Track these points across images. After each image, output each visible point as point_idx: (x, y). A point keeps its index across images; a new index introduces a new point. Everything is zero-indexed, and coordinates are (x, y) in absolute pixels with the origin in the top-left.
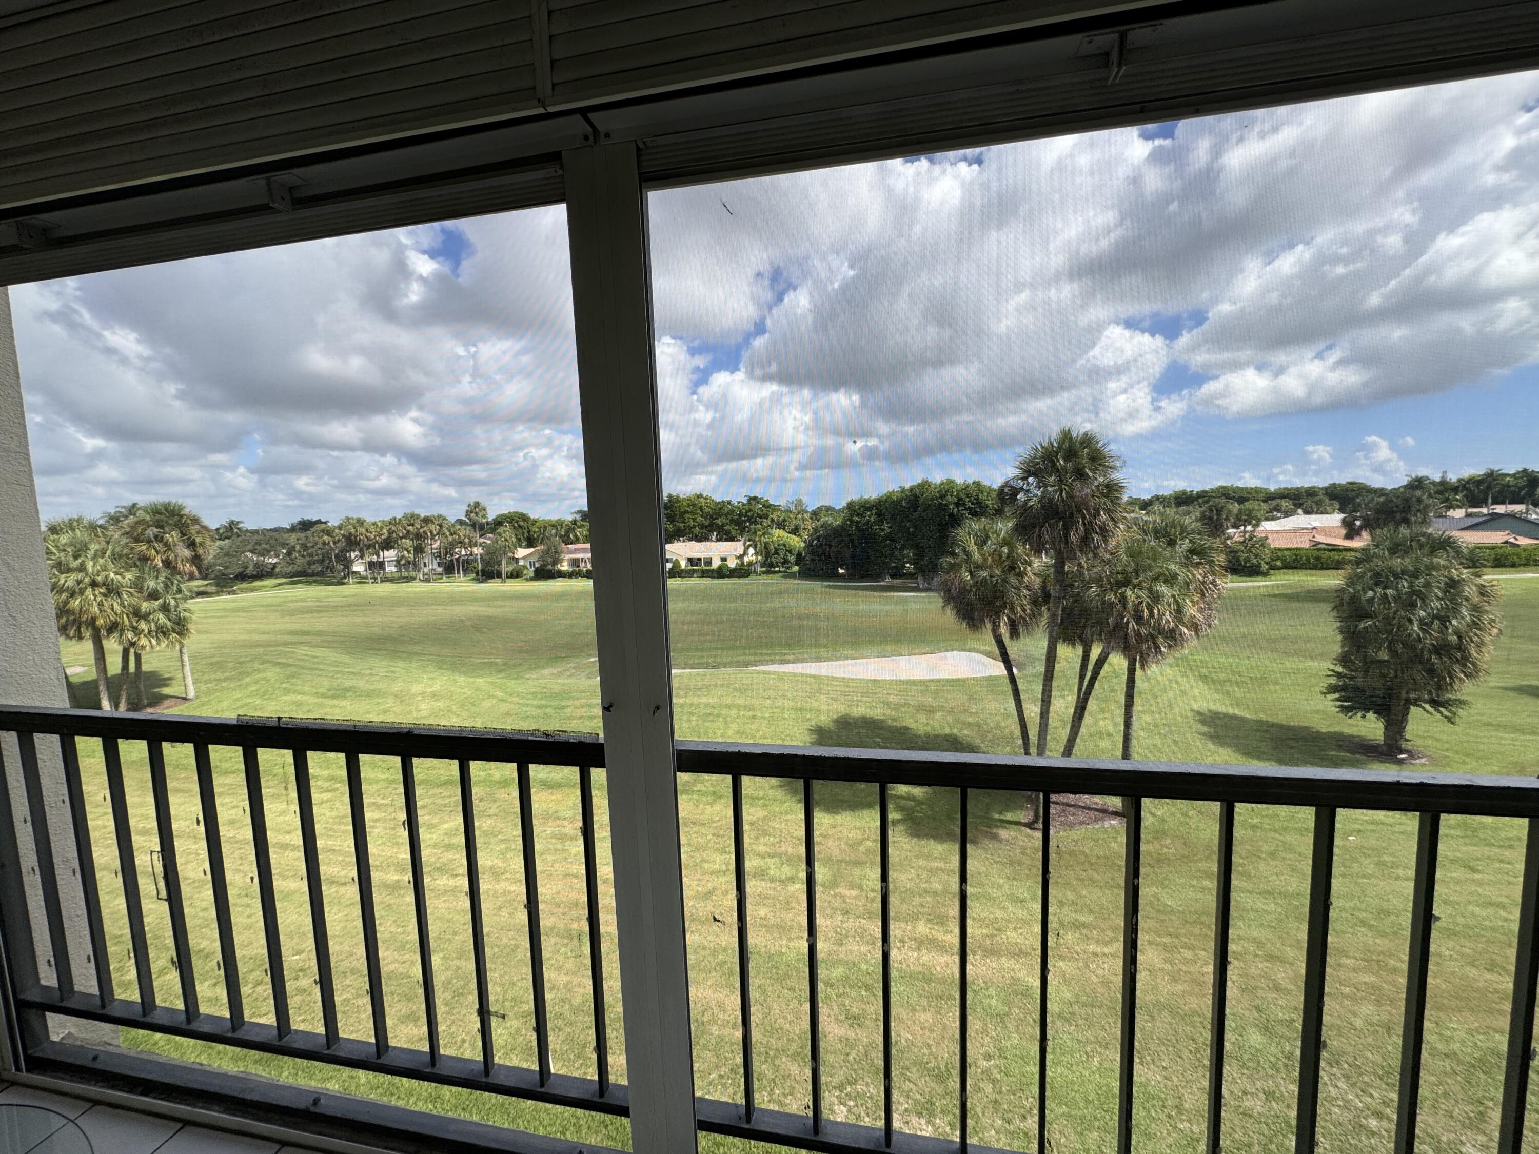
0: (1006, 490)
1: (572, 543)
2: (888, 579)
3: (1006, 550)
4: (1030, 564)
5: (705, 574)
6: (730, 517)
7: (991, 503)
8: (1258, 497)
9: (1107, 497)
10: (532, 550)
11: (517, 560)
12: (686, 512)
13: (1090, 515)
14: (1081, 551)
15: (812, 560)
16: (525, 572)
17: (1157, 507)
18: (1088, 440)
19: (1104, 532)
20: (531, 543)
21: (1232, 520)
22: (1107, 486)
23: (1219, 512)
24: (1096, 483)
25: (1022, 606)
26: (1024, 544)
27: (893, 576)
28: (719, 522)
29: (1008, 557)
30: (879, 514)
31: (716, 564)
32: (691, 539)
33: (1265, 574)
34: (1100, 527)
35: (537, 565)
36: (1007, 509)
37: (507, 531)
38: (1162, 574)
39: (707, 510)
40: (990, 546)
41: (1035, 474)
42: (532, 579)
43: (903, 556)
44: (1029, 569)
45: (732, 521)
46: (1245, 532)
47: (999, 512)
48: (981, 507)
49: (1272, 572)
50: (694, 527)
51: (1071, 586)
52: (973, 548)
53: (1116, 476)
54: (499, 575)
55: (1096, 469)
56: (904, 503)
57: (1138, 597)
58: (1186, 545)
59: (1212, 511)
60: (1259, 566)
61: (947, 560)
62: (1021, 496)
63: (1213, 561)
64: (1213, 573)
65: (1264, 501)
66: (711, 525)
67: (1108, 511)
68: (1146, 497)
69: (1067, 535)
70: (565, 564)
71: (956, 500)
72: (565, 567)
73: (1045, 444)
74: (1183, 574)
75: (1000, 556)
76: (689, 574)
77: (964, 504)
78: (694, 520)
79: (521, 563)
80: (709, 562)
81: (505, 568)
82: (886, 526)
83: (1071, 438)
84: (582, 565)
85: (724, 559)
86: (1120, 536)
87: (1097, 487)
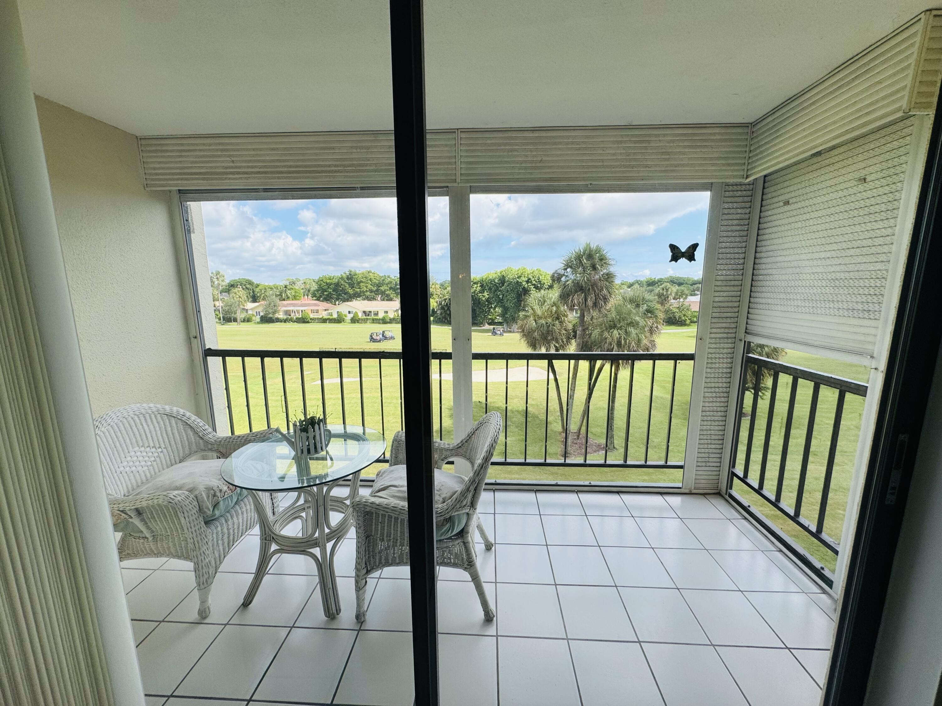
0: (556, 275)
1: (284, 300)
2: (486, 325)
3: (554, 308)
4: (567, 316)
5: (374, 321)
6: (389, 286)
7: (547, 281)
8: (688, 282)
9: (607, 281)
10: (256, 304)
11: (247, 310)
12: (361, 282)
13: (598, 289)
14: (593, 309)
15: (441, 314)
16: (254, 318)
17: (636, 286)
18: (598, 250)
19: (605, 300)
20: (254, 299)
21: (673, 295)
22: (607, 274)
23: (667, 290)
24: (602, 273)
25: (562, 340)
26: (564, 305)
27: (490, 324)
28: (382, 288)
29: (556, 313)
30: (482, 286)
31: (381, 315)
32: (364, 299)
33: (688, 325)
34: (603, 297)
35: (262, 314)
36: (555, 286)
37: (240, 292)
38: (632, 323)
39: (375, 281)
40: (546, 307)
41: (571, 267)
42: (258, 323)
43: (496, 312)
44: (566, 319)
45: (391, 288)
46: (679, 302)
47: (551, 287)
48: (541, 284)
49: (692, 324)
50: (367, 291)
51: (587, 328)
52: (536, 307)
53: (612, 269)
54: (235, 320)
55: (602, 265)
56: (496, 281)
57: (619, 334)
58: (645, 307)
59: (663, 289)
60: (685, 321)
61: (521, 314)
62: (563, 279)
63: (657, 316)
64: (657, 323)
65: (691, 285)
66: (377, 290)
67: (607, 289)
68: (631, 281)
69: (586, 300)
70: (281, 313)
71: (527, 279)
72: (281, 316)
73: (577, 251)
74: (642, 323)
75: (551, 311)
76: (365, 321)
77: (531, 282)
78: (366, 287)
79: (250, 312)
80: (376, 314)
81: (240, 315)
82: (486, 294)
83: (590, 248)
84: (292, 315)
85: (386, 312)
86: (613, 302)
87: (602, 275)
